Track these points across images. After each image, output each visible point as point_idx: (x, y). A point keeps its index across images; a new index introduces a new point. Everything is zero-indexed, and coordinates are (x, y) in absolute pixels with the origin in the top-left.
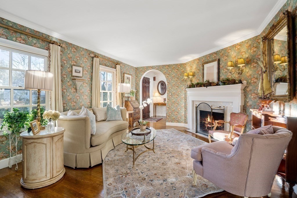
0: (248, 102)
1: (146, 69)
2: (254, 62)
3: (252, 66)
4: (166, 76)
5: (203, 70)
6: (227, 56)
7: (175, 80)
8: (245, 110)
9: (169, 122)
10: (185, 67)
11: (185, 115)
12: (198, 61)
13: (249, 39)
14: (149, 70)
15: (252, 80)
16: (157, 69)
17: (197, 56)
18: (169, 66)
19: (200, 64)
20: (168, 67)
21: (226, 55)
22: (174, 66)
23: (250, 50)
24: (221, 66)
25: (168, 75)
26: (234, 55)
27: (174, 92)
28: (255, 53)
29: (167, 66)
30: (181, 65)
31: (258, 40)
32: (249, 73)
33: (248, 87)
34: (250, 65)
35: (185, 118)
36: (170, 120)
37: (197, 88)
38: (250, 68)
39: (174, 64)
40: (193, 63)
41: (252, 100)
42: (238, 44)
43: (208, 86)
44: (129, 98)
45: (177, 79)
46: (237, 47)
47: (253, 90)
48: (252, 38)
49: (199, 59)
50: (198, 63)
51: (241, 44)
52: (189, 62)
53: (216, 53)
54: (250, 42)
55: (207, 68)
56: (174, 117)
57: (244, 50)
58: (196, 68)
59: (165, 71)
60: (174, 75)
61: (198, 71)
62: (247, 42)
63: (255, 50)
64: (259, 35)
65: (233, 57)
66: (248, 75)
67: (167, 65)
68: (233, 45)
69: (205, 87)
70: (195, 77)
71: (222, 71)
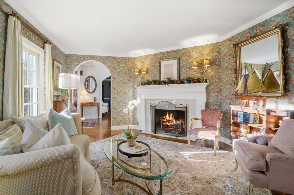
0: (210, 99)
1: (82, 59)
2: (215, 64)
3: (214, 68)
4: (111, 70)
5: (160, 66)
6: (188, 56)
7: (122, 75)
8: (207, 106)
9: (115, 125)
10: (134, 62)
11: (133, 116)
12: (153, 57)
13: (211, 44)
14: (87, 60)
15: (214, 79)
16: (98, 60)
17: (151, 52)
18: (114, 58)
19: (155, 60)
20: (113, 60)
21: (187, 54)
22: (121, 59)
23: (212, 54)
24: (181, 65)
25: (113, 69)
26: (196, 55)
27: (121, 89)
28: (216, 57)
29: (111, 59)
30: (129, 59)
31: (219, 46)
32: (211, 73)
33: (210, 86)
34: (212, 67)
35: (134, 119)
36: (115, 123)
37: (155, 85)
38: (212, 69)
39: (121, 58)
40: (146, 59)
41: (214, 97)
42: (200, 47)
43: (169, 84)
44: (58, 98)
45: (124, 75)
46: (199, 49)
47: (215, 89)
48: (214, 44)
49: (154, 55)
50: (153, 60)
51: (203, 47)
52: (140, 57)
53: (176, 51)
54: (212, 47)
55: (165, 65)
56: (121, 119)
57: (206, 53)
58: (150, 64)
59: (110, 64)
60: (121, 69)
61: (153, 68)
62: (209, 46)
63: (216, 54)
64: (220, 42)
65: (195, 57)
66: (210, 75)
67: (112, 57)
68: (195, 47)
69: (167, 85)
70: (148, 74)
71: (182, 70)
